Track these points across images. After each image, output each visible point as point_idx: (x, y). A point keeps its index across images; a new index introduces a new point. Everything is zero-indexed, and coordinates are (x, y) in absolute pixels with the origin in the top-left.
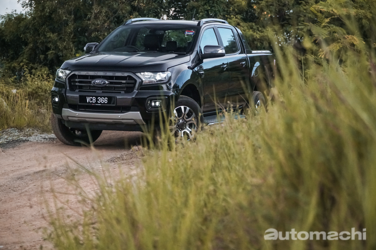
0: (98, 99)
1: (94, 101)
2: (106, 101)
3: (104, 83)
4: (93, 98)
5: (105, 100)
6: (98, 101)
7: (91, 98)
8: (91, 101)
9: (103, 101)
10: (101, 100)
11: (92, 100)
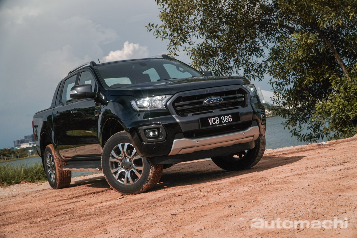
0: (221, 118)
4: (216, 118)
6: (222, 121)
7: (213, 119)
8: (214, 123)
9: (227, 120)
10: (225, 119)
11: (214, 121)
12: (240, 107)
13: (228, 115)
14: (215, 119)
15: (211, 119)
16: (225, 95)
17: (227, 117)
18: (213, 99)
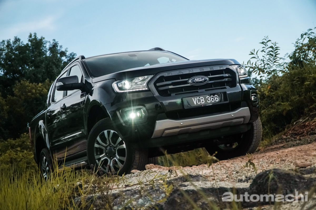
0: (207, 98)
1: (203, 101)
2: (217, 99)
3: (205, 80)
4: (201, 98)
5: (215, 98)
6: (208, 101)
7: (198, 99)
8: (199, 102)
9: (213, 100)
10: (210, 99)
11: (199, 101)
12: (227, 87)
13: (214, 95)
14: (199, 99)
15: (195, 98)
16: (211, 75)
17: (213, 97)
18: (198, 79)
